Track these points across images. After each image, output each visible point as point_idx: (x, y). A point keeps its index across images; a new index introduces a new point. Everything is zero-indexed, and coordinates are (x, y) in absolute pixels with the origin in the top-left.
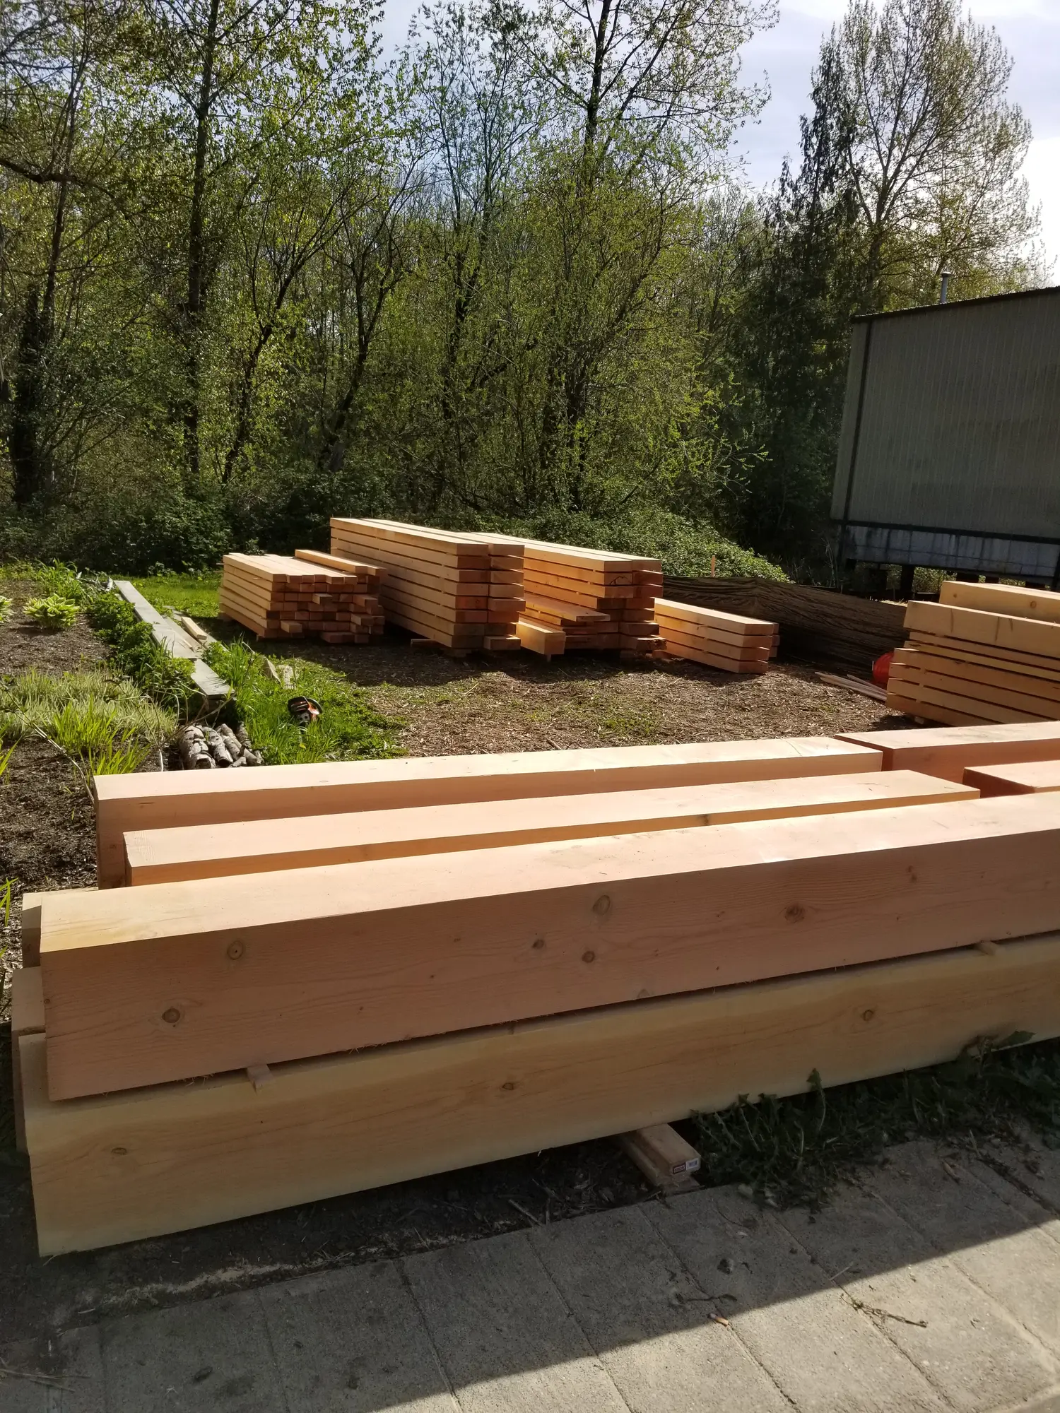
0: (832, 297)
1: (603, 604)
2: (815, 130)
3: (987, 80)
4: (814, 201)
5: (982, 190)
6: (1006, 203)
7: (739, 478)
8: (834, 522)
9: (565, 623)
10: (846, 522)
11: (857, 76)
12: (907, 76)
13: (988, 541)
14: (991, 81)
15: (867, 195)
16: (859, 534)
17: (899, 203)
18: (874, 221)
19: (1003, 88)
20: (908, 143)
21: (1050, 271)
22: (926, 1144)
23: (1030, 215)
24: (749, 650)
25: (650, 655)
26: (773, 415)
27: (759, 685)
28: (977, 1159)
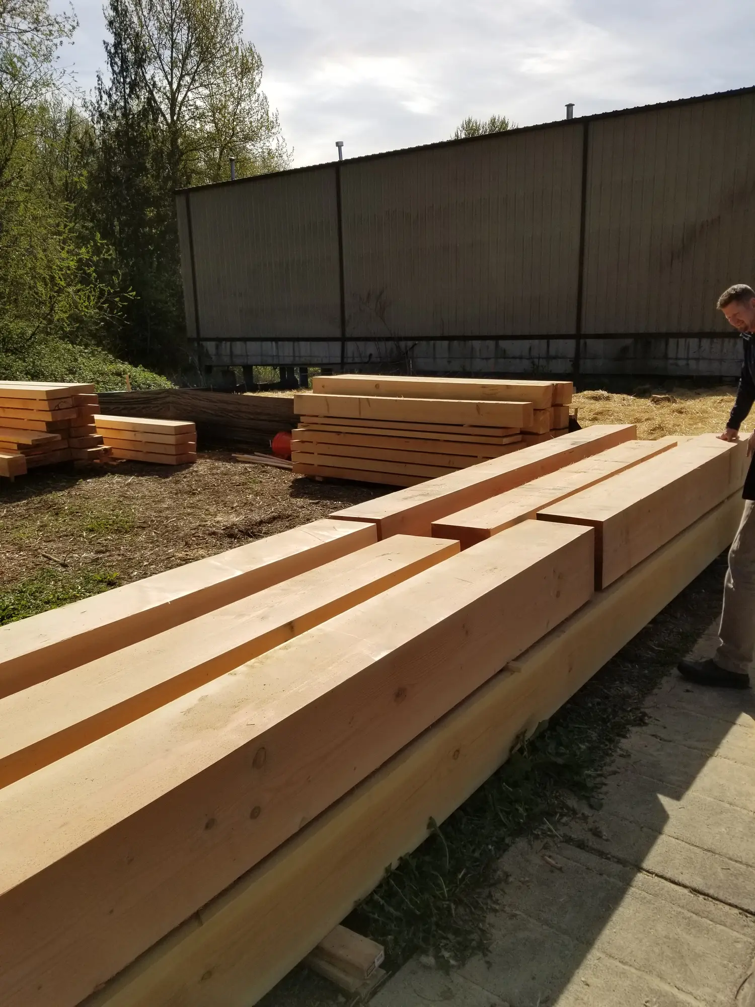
0: (152, 176)
1: (51, 427)
2: (116, 52)
3: (228, 24)
4: (125, 104)
5: (239, 100)
6: (255, 111)
7: (117, 313)
8: (191, 340)
9: (21, 447)
10: (199, 339)
11: (138, 14)
12: (174, 17)
13: (296, 344)
14: (231, 24)
15: (161, 102)
16: (210, 346)
17: (185, 109)
18: (169, 121)
19: (240, 30)
20: (183, 66)
21: (291, 158)
22: (521, 843)
23: (272, 119)
24: (181, 446)
25: (98, 461)
26: (127, 265)
27: (196, 472)
28: (561, 842)
